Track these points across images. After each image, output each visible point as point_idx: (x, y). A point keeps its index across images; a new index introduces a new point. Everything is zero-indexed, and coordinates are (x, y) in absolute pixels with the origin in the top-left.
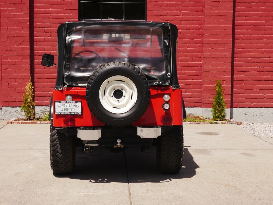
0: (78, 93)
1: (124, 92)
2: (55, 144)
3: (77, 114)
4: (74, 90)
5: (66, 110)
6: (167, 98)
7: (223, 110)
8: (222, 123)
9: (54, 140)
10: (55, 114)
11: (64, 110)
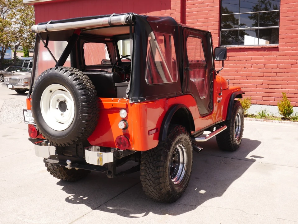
6: (123, 114)
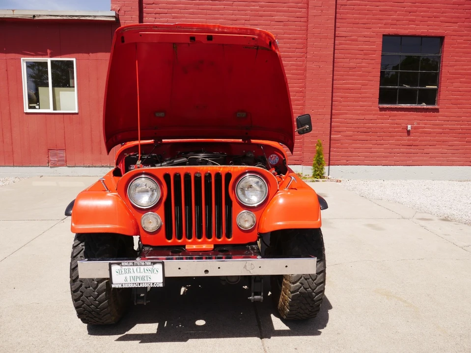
7: (322, 169)
8: (323, 181)
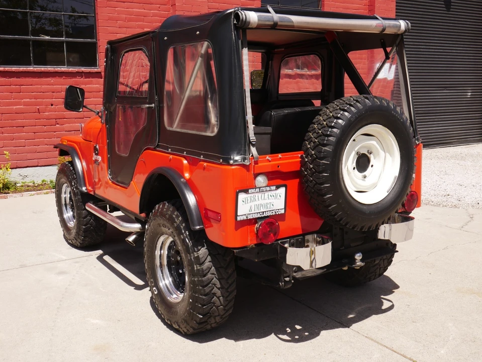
0: (278, 167)
1: (372, 157)
2: (209, 281)
3: (277, 213)
4: (270, 161)
5: (258, 206)
9: (207, 271)
10: (236, 219)
11: (253, 209)
